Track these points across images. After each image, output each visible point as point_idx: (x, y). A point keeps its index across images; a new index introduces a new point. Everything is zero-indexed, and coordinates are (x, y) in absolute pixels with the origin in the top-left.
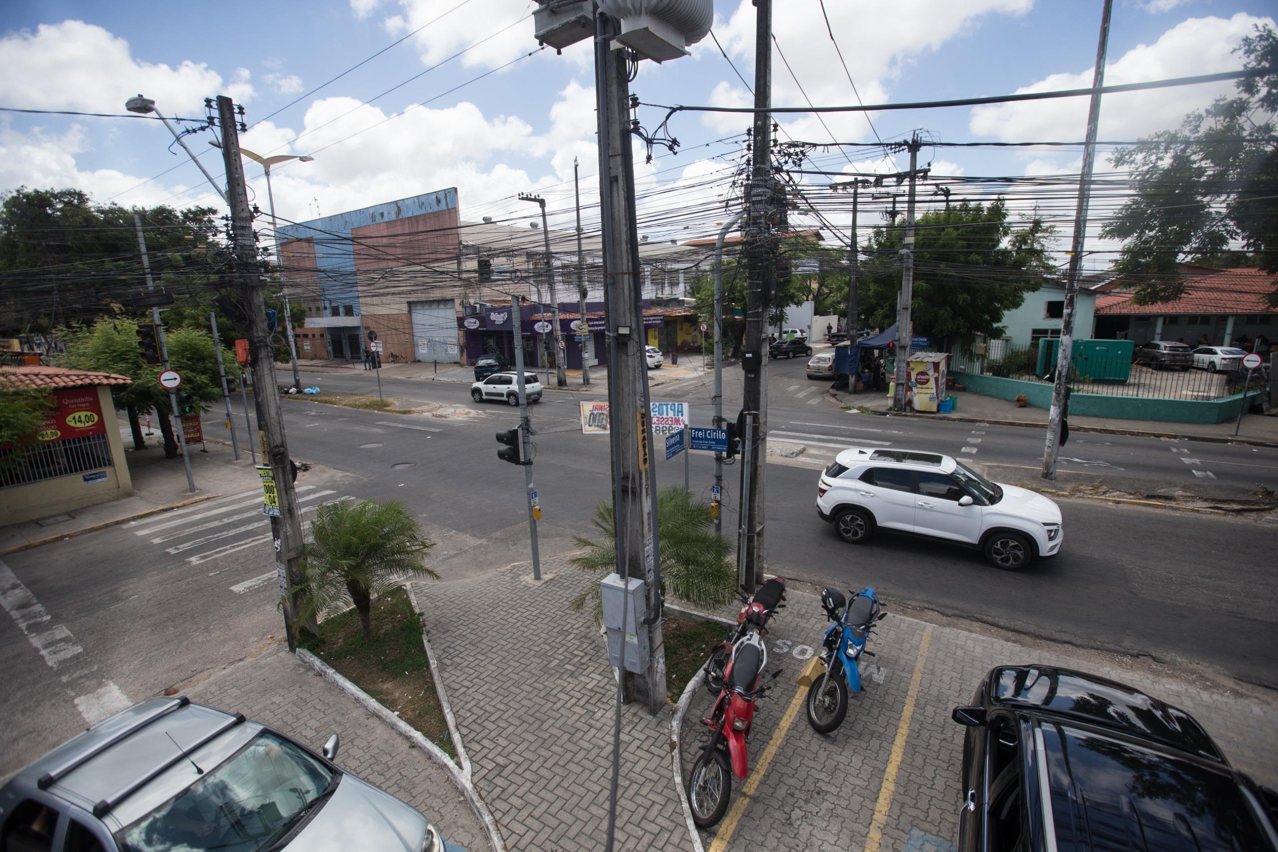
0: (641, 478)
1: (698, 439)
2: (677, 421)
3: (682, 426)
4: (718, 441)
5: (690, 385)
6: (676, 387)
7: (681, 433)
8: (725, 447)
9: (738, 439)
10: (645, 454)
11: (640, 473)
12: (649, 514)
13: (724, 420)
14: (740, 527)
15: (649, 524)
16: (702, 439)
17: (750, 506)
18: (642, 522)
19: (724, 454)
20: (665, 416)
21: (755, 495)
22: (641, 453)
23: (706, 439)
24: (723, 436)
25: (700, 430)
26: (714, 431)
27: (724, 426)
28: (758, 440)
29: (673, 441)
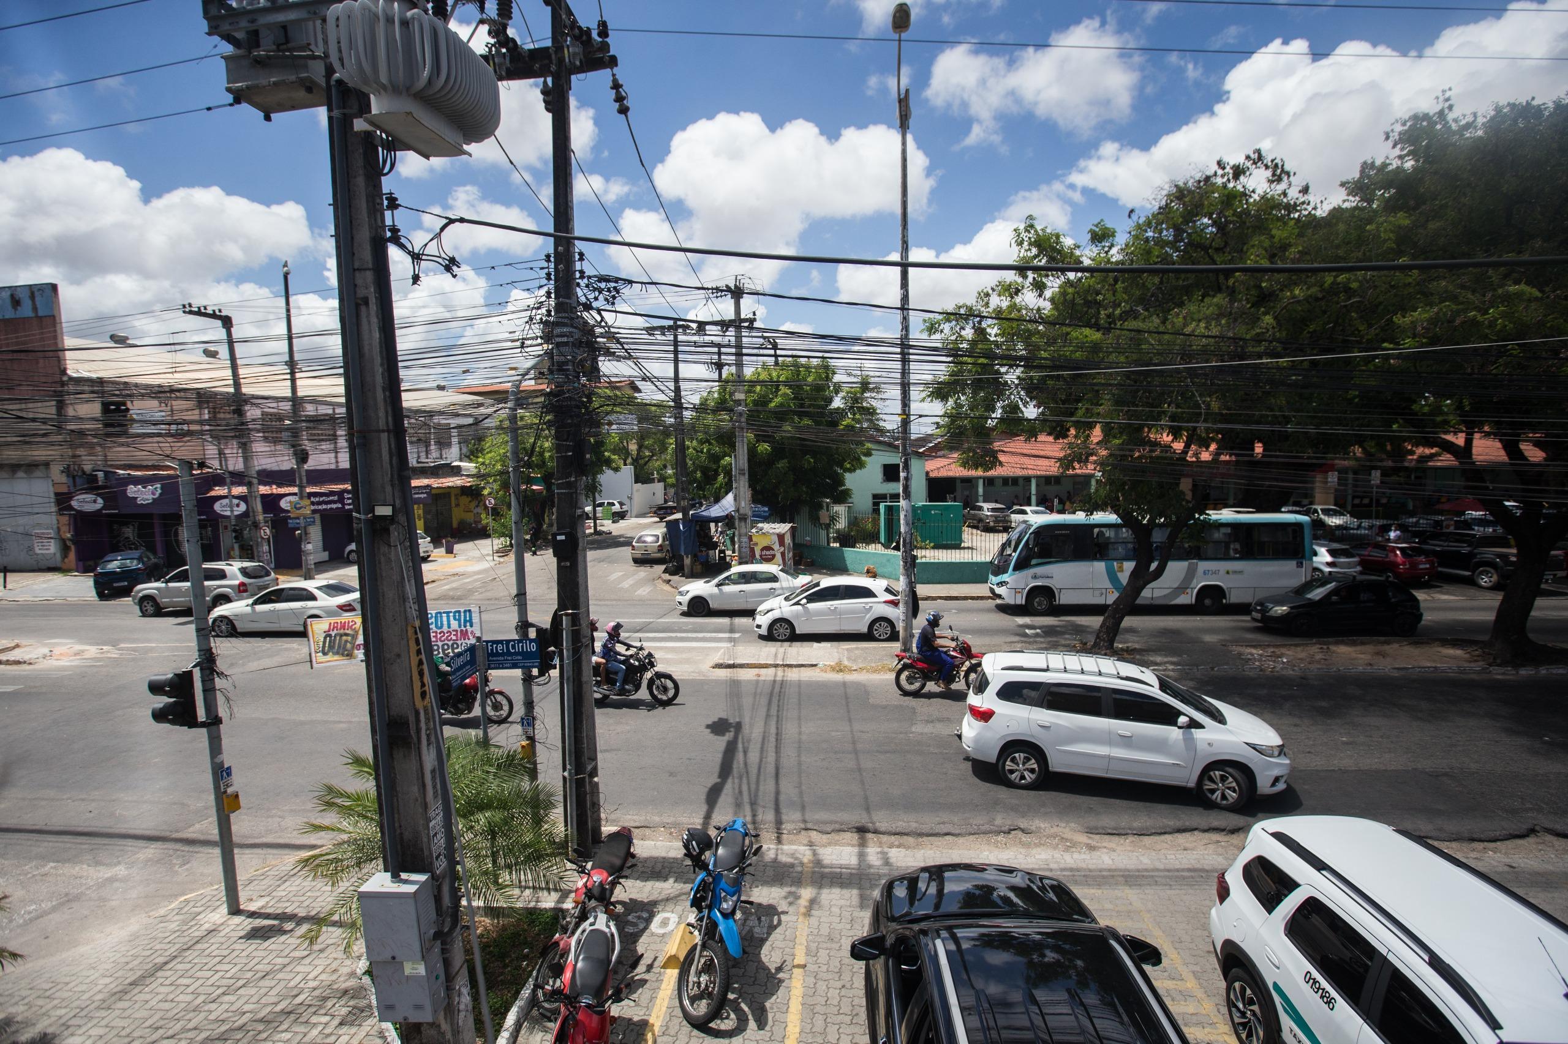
0: (418, 721)
1: (497, 654)
2: (464, 634)
3: (473, 641)
4: (527, 655)
5: (476, 581)
6: (454, 585)
7: (472, 649)
8: (537, 662)
9: (552, 648)
10: (423, 685)
11: (417, 713)
12: (433, 771)
13: (532, 625)
14: (564, 769)
15: (434, 787)
16: (503, 654)
17: (576, 737)
18: (424, 785)
19: (535, 672)
20: (445, 629)
21: (582, 722)
22: (417, 684)
23: (509, 653)
24: (534, 647)
25: (501, 642)
26: (519, 641)
27: (532, 633)
28: (580, 647)
29: (460, 661)
